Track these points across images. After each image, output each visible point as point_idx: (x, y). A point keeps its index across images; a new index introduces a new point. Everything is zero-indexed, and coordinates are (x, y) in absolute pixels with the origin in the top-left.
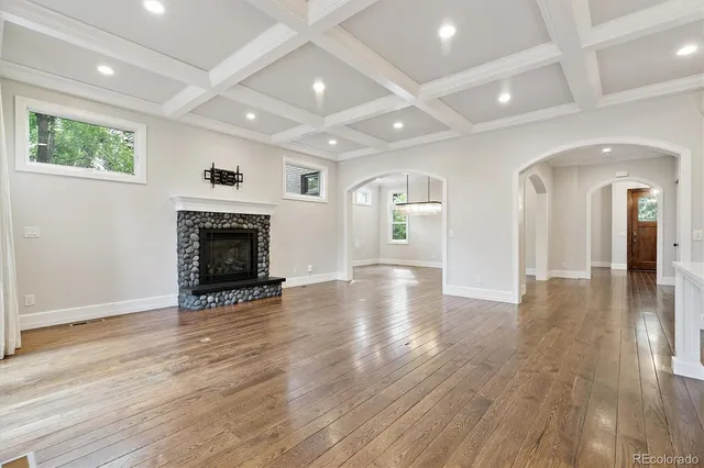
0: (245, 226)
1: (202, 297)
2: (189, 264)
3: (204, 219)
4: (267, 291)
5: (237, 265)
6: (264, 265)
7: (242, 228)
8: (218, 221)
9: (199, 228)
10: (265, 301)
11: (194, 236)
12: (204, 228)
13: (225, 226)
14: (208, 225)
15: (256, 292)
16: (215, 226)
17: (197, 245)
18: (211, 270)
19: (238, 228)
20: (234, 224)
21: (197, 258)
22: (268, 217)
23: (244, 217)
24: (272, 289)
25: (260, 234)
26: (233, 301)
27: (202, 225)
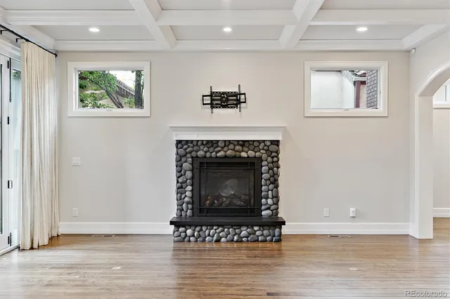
0: (244, 154)
1: (181, 229)
2: (182, 194)
3: (195, 148)
4: (258, 233)
5: (240, 198)
6: (270, 201)
7: (240, 157)
8: (211, 149)
9: (192, 157)
10: (255, 245)
11: (186, 166)
12: (197, 157)
13: (218, 155)
14: (201, 153)
15: (244, 233)
16: (208, 155)
17: (189, 174)
18: (208, 202)
19: (235, 157)
20: (229, 152)
21: (189, 188)
22: (276, 143)
23: (244, 143)
24: (266, 232)
25: (264, 163)
26: (215, 238)
27: (194, 154)
